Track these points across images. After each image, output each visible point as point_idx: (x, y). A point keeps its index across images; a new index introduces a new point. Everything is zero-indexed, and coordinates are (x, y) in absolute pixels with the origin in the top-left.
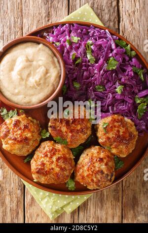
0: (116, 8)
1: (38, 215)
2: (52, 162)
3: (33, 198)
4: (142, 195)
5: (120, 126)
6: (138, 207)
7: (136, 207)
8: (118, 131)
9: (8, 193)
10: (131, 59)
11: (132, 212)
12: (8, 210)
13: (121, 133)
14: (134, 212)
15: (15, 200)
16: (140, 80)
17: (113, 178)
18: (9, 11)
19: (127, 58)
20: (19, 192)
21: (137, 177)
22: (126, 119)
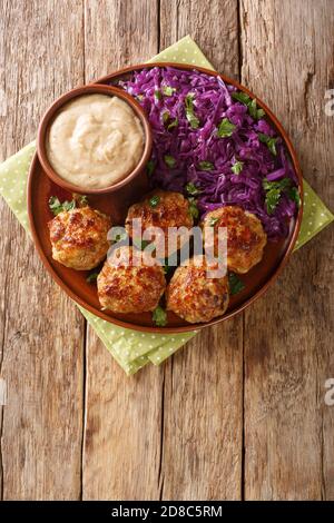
0: (236, 42)
1: (107, 369)
2: (131, 277)
3: (99, 341)
4: (275, 339)
5: (236, 222)
6: (269, 358)
7: (266, 359)
8: (234, 230)
9: (59, 332)
10: (256, 122)
11: (259, 366)
12: (59, 360)
13: (238, 234)
14: (263, 367)
15: (70, 344)
16: (272, 153)
17: (226, 303)
18: (63, 47)
19: (250, 120)
20: (77, 331)
21: (268, 310)
22: (247, 213)
